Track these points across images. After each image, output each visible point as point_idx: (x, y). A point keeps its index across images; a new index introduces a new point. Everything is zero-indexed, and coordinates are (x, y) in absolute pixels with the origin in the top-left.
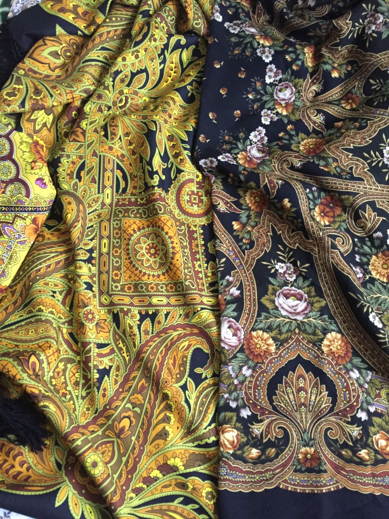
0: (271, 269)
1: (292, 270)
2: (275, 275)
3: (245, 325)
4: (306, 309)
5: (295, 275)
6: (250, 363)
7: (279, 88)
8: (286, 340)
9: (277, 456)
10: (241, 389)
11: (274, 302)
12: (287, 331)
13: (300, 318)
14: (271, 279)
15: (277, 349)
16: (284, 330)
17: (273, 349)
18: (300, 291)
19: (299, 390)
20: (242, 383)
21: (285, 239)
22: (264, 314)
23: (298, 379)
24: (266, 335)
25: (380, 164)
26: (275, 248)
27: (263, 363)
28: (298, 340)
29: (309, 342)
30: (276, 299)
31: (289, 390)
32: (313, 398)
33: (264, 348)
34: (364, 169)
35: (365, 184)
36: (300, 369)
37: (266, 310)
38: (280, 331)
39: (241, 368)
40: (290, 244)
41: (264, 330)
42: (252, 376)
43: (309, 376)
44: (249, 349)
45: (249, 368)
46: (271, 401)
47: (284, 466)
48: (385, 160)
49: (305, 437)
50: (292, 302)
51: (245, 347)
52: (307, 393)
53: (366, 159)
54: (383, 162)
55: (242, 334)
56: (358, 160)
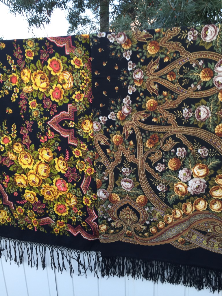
0: (120, 171)
1: (129, 171)
2: (122, 173)
3: (109, 191)
4: (132, 187)
5: (129, 173)
6: (111, 204)
7: (135, 72)
8: (124, 198)
9: (119, 232)
10: (108, 212)
11: (120, 183)
12: (124, 195)
13: (129, 191)
14: (120, 175)
15: (121, 200)
16: (123, 194)
17: (119, 200)
18: (131, 180)
19: (127, 214)
20: (108, 210)
21: (127, 158)
22: (116, 188)
23: (127, 211)
24: (117, 195)
25: (181, 117)
26: (123, 162)
27: (115, 204)
28: (128, 198)
29: (131, 199)
30: (121, 182)
31: (124, 213)
32: (132, 217)
33: (116, 199)
34: (173, 119)
35: (172, 127)
36: (128, 207)
37: (117, 186)
38: (122, 194)
39: (107, 206)
40: (129, 160)
41: (116, 193)
42: (112, 208)
43: (131, 210)
44: (111, 199)
45: (110, 205)
46: (118, 216)
47: (121, 235)
48: (184, 115)
49: (128, 228)
50: (127, 184)
51: (109, 198)
52: (130, 215)
53: (175, 114)
54: (183, 116)
55: (108, 194)
56: (171, 115)
